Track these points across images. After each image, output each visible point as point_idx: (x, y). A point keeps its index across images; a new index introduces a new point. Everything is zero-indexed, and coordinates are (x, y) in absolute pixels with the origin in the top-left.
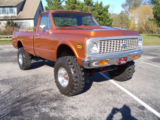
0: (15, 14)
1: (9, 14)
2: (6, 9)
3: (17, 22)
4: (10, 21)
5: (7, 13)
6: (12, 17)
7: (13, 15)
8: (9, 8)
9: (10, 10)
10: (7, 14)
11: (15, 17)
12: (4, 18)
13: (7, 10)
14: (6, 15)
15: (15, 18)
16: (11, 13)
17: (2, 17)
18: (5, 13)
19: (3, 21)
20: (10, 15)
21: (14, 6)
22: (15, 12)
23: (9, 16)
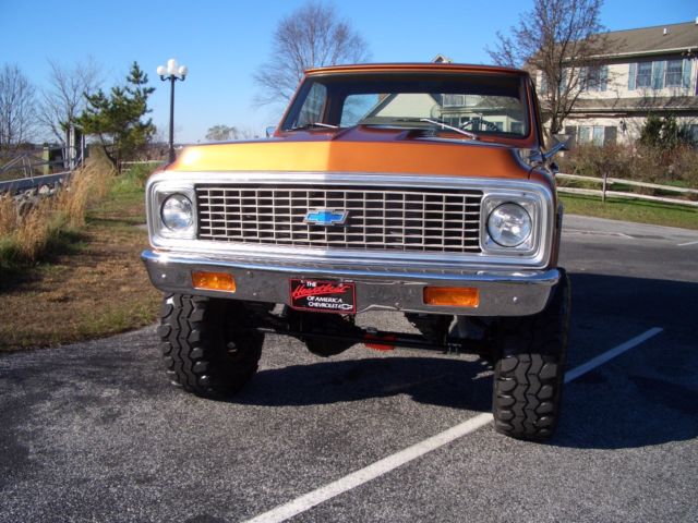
0: (687, 86)
1: (661, 88)
2: (654, 65)
3: (693, 126)
4: (662, 119)
5: (653, 84)
6: (673, 100)
7: (680, 91)
8: (664, 64)
9: (669, 70)
10: (656, 88)
11: (688, 99)
12: (639, 104)
13: (658, 71)
14: (651, 94)
15: (685, 104)
16: (672, 83)
17: (631, 99)
18: (648, 84)
19: (635, 118)
20: (666, 92)
21: (686, 52)
22: (689, 78)
23: (661, 98)
